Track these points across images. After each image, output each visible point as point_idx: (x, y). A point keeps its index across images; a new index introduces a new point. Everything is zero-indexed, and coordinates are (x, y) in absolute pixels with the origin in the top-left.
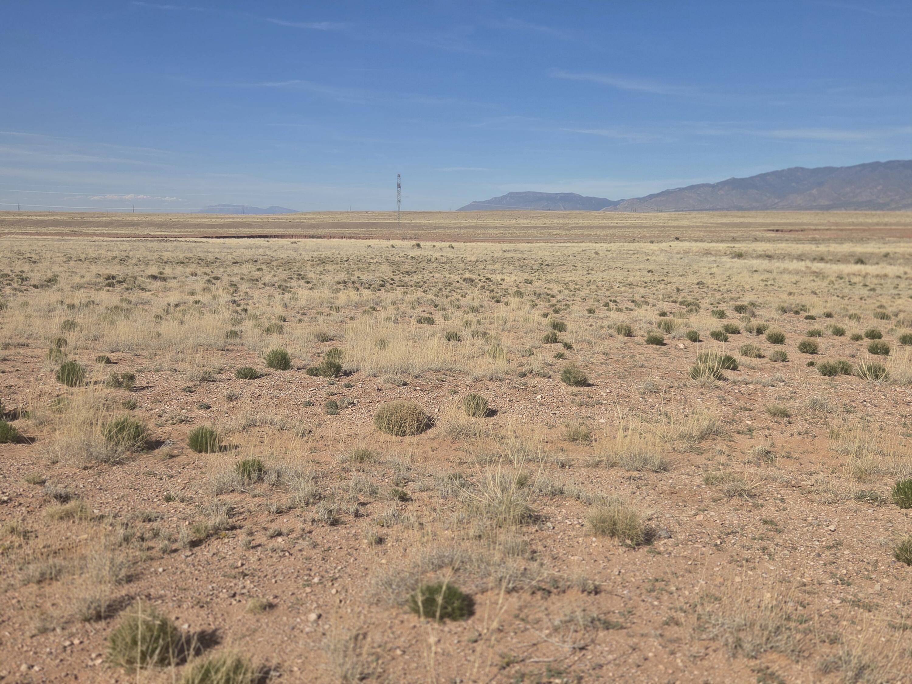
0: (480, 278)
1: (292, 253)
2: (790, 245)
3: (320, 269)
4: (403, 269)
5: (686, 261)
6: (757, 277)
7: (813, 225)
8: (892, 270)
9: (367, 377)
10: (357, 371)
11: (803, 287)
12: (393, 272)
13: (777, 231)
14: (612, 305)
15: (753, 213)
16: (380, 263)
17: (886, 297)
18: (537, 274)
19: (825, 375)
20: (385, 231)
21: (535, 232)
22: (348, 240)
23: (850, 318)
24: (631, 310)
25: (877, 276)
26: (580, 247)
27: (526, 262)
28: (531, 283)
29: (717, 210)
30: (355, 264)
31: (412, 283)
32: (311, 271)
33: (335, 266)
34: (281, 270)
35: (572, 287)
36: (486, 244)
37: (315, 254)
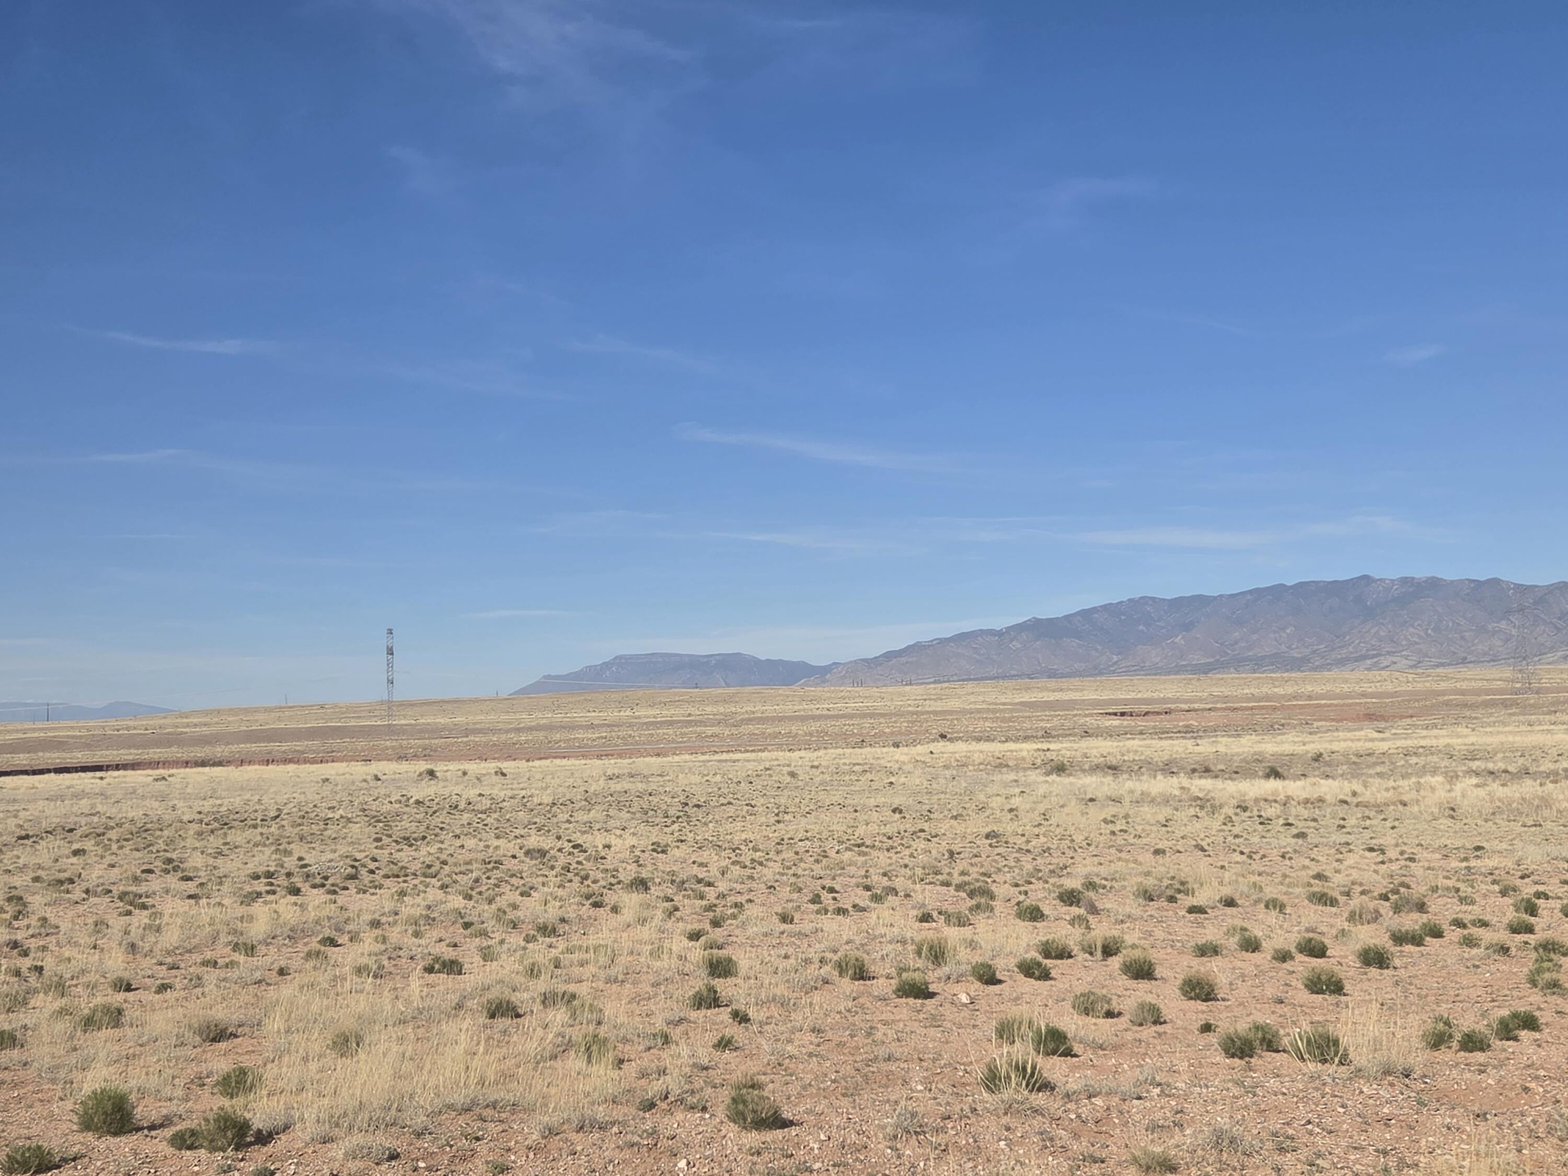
0: (559, 844)
1: (156, 804)
2: (1148, 742)
3: (215, 842)
4: (397, 833)
5: (964, 784)
6: (1096, 814)
7: (1186, 701)
8: (1331, 789)
9: (307, 1145)
10: (286, 1128)
11: (1178, 834)
12: (378, 840)
13: (1123, 714)
14: (826, 897)
15: (1076, 681)
16: (349, 820)
17: (1326, 850)
18: (676, 827)
19: (1233, 1056)
20: (362, 744)
21: (671, 732)
22: (281, 768)
23: (1267, 907)
24: (864, 910)
25: (1307, 801)
26: (759, 761)
27: (654, 800)
28: (663, 852)
29: (1011, 677)
30: (295, 825)
31: (415, 866)
32: (195, 849)
33: (249, 833)
34: (126, 851)
35: (747, 856)
36: (572, 761)
37: (207, 806)
